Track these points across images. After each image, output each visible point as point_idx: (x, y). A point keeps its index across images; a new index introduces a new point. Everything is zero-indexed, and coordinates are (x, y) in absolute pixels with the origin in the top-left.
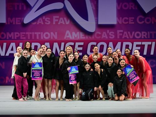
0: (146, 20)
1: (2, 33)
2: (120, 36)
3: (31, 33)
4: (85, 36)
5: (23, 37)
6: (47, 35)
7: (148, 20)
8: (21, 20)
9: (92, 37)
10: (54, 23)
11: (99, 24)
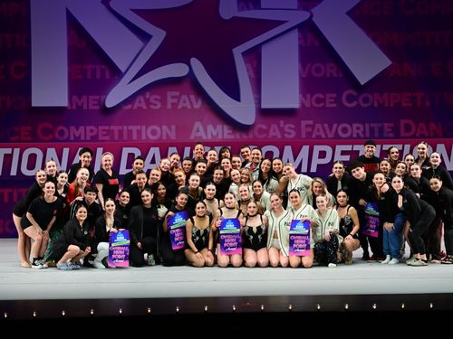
0: (361, 100)
1: (60, 128)
2: (306, 132)
3: (120, 128)
4: (234, 133)
5: (103, 135)
6: (154, 133)
7: (366, 100)
8: (99, 101)
9: (248, 135)
10: (169, 106)
11: (262, 107)
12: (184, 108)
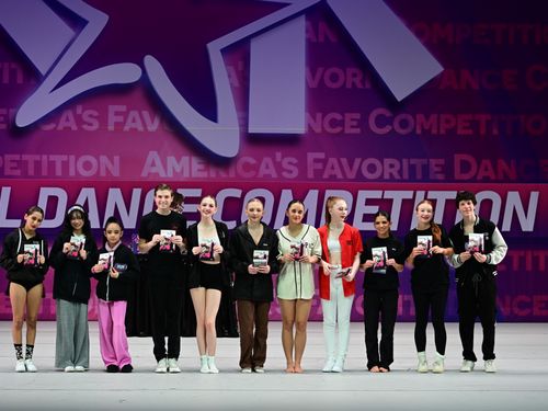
0: (396, 125)
2: (315, 170)
3: (37, 158)
4: (207, 169)
5: (12, 168)
6: (87, 166)
7: (404, 124)
8: (6, 116)
10: (111, 128)
11: (250, 132)
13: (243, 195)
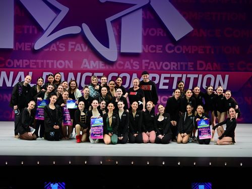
0: (176, 49)
1: (9, 60)
2: (145, 67)
3: (42, 61)
4: (105, 66)
5: (33, 65)
6: (61, 64)
7: (178, 49)
8: (31, 46)
9: (113, 67)
10: (70, 50)
11: (121, 52)
12: (78, 51)
13: (119, 75)
